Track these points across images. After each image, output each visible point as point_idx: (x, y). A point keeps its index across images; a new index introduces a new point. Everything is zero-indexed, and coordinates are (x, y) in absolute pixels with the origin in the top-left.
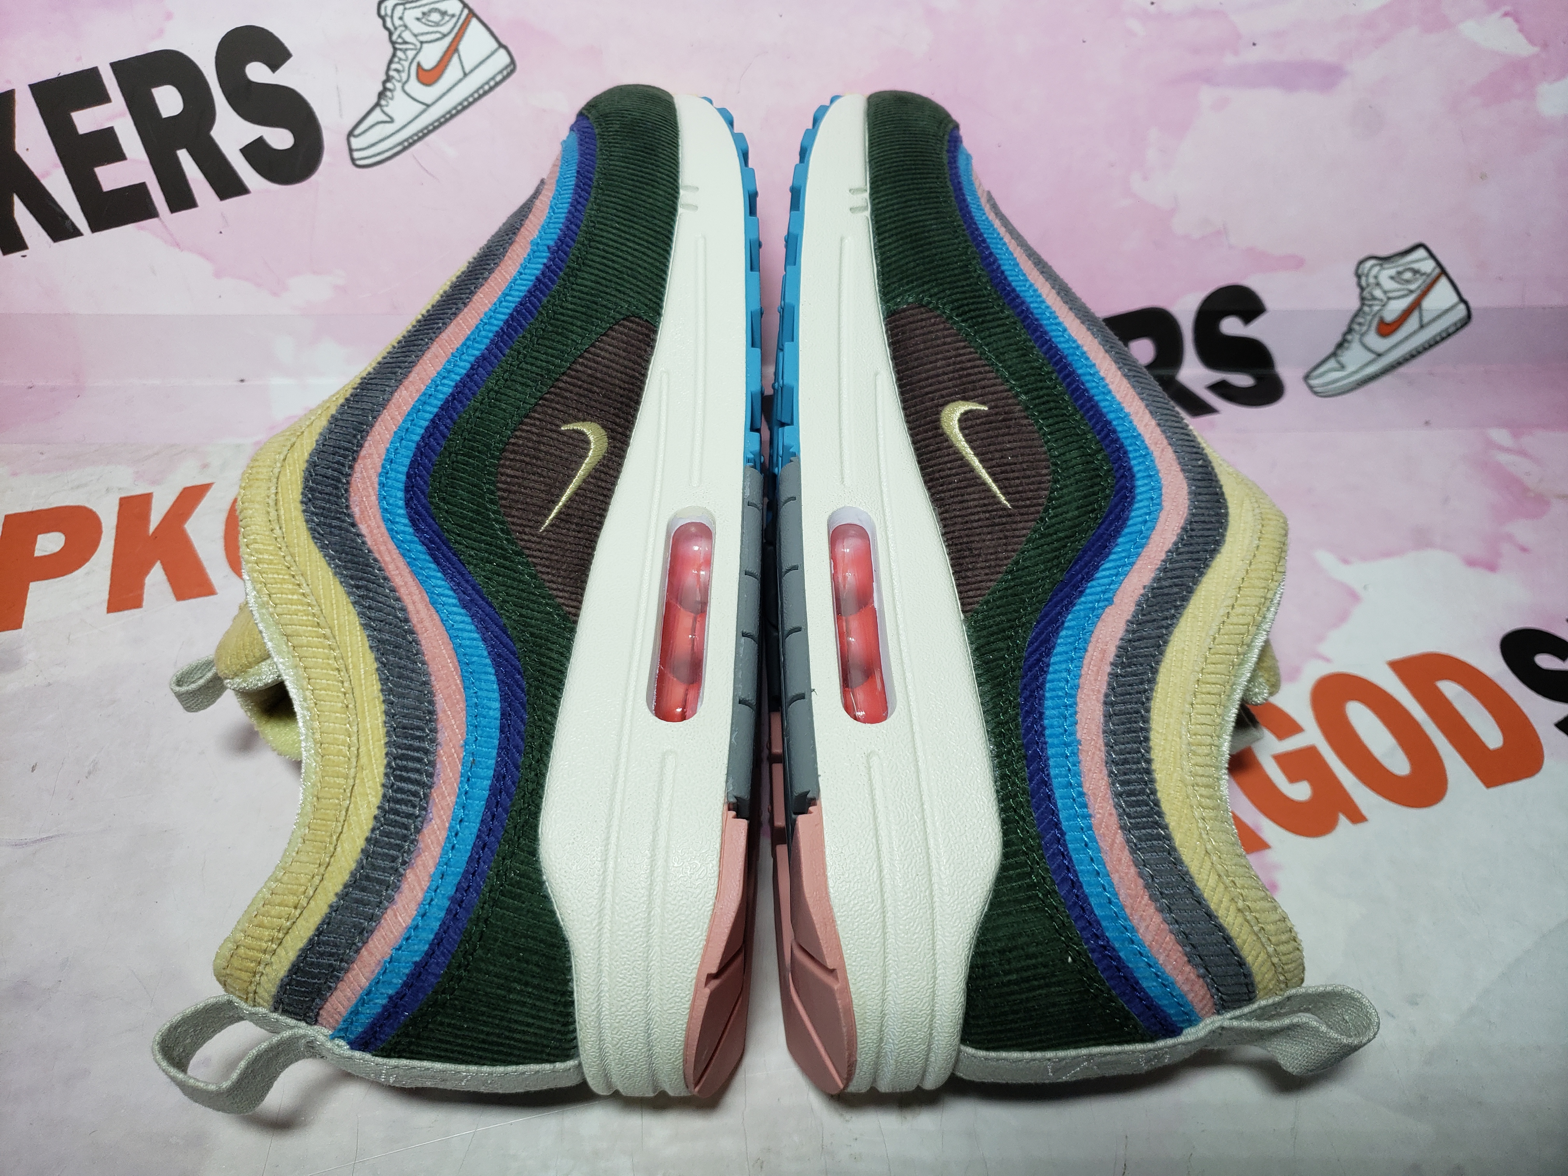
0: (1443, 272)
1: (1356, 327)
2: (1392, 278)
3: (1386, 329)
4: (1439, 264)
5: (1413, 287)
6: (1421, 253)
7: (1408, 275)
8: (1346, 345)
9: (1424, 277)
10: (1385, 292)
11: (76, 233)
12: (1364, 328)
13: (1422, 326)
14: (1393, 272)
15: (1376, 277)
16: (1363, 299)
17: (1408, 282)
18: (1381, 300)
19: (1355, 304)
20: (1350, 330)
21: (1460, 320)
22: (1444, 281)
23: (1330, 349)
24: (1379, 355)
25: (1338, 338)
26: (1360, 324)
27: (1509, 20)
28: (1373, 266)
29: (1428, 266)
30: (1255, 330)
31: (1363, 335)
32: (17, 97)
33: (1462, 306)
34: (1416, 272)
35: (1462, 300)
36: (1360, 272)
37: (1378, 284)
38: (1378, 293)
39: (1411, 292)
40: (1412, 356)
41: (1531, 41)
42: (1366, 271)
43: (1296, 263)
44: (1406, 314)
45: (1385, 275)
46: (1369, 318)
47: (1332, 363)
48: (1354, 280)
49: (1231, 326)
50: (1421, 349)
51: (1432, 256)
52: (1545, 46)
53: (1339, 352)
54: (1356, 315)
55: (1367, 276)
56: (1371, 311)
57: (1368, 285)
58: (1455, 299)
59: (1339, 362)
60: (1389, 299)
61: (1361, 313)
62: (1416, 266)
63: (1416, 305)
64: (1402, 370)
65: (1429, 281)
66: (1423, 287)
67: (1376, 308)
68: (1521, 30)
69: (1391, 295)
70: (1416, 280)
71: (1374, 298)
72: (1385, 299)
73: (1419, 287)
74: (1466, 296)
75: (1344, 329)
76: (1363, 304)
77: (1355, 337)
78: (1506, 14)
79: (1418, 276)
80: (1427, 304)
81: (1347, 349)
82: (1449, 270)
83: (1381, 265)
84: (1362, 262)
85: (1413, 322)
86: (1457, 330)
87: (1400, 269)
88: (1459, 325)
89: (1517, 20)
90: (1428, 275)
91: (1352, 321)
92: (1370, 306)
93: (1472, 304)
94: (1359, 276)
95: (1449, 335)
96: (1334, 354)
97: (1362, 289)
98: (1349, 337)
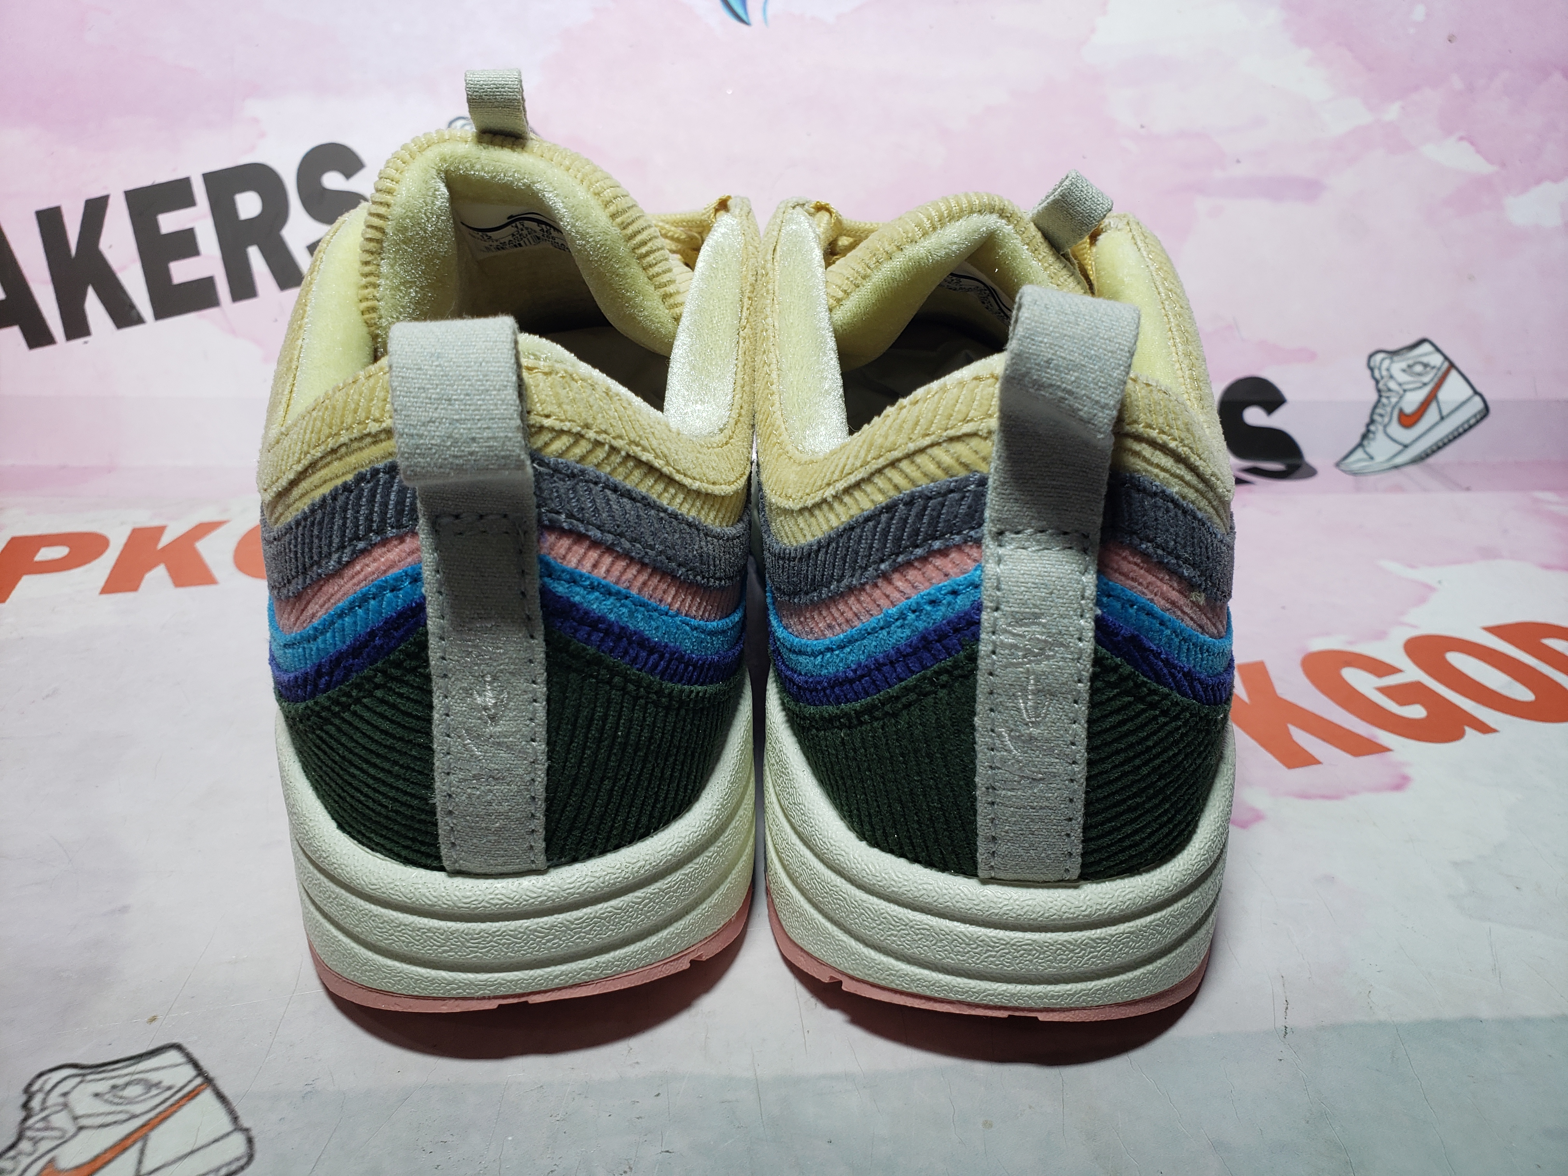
0: (1452, 365)
1: (1376, 417)
2: (1404, 371)
3: (1408, 420)
4: (1446, 358)
5: (1426, 379)
6: (1426, 348)
7: (1419, 368)
8: (1371, 435)
9: (1435, 371)
10: (1400, 385)
11: (139, 320)
12: (1386, 420)
13: (1442, 418)
14: (1404, 365)
15: (1388, 370)
16: (1379, 391)
17: (1419, 374)
18: (1398, 393)
19: (1374, 397)
20: (1372, 421)
21: (1479, 412)
22: (1454, 374)
23: (1357, 440)
24: (1406, 446)
25: (1363, 430)
26: (1381, 415)
27: (1465, 144)
28: (1383, 359)
29: (1436, 360)
30: (1277, 420)
31: (1385, 426)
32: (111, 201)
33: (1477, 399)
34: (1426, 365)
35: (1476, 393)
36: (1372, 364)
37: (1391, 377)
38: (1392, 385)
39: (1425, 384)
40: (1439, 447)
41: (1488, 159)
42: (1378, 364)
43: (1310, 356)
44: (1424, 406)
45: (1397, 367)
46: (1389, 409)
47: (1359, 454)
48: (1368, 372)
49: (1254, 416)
50: (1446, 440)
51: (1438, 350)
52: (1503, 165)
53: (1365, 443)
54: (1375, 407)
55: (1380, 369)
56: (1390, 402)
57: (1382, 378)
58: (1470, 392)
59: (1367, 453)
60: (1405, 391)
61: (1380, 405)
62: (1425, 360)
63: (1432, 397)
64: (1431, 460)
65: (1440, 374)
66: (1436, 380)
67: (1394, 400)
68: (1478, 152)
69: (1406, 387)
70: (1427, 373)
71: (1389, 390)
72: (1401, 392)
73: (1432, 380)
74: (1479, 389)
75: (1366, 420)
76: (1380, 396)
77: (1377, 428)
78: (1461, 139)
79: (1428, 369)
80: (1442, 395)
81: (1374, 439)
82: (1458, 363)
83: (1391, 358)
84: (1371, 356)
85: (1432, 414)
86: (1478, 422)
87: (1411, 362)
88: (1478, 417)
89: (1472, 143)
90: (1439, 369)
91: (1373, 412)
92: (1388, 398)
93: (1487, 397)
94: (1372, 369)
95: (1471, 427)
96: (1360, 445)
97: (1377, 382)
98: (1372, 428)
